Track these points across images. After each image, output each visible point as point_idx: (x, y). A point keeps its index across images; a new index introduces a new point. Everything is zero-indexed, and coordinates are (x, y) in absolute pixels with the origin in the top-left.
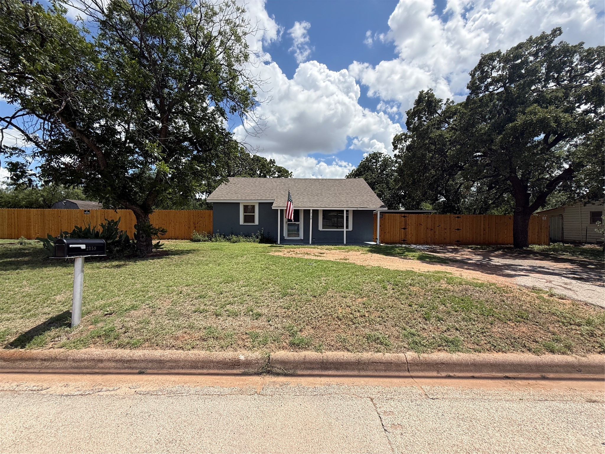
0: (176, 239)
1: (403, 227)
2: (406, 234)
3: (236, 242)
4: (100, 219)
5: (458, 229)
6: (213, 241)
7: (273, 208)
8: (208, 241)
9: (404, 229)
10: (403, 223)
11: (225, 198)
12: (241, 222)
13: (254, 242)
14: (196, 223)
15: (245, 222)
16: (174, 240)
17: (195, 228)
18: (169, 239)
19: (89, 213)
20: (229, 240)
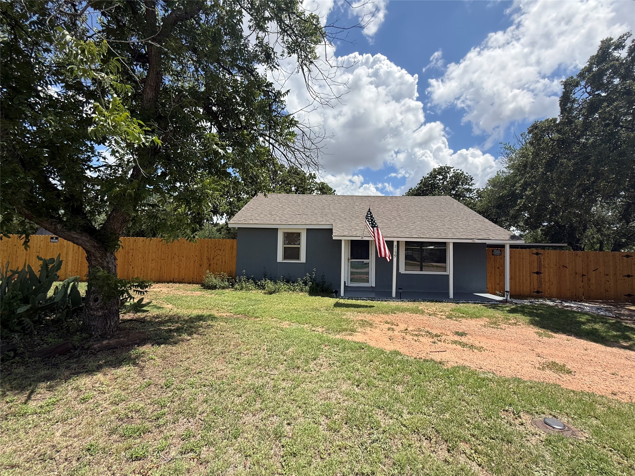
0: (180, 282)
1: (536, 271)
2: (540, 281)
3: (274, 292)
4: (72, 249)
5: (628, 276)
6: (236, 289)
7: (334, 238)
8: (227, 288)
9: (538, 273)
10: (535, 264)
11: (257, 222)
12: (280, 258)
13: (302, 290)
14: (212, 258)
15: (285, 257)
16: (177, 285)
17: (210, 265)
18: (171, 282)
19: (57, 241)
20: (262, 287)
